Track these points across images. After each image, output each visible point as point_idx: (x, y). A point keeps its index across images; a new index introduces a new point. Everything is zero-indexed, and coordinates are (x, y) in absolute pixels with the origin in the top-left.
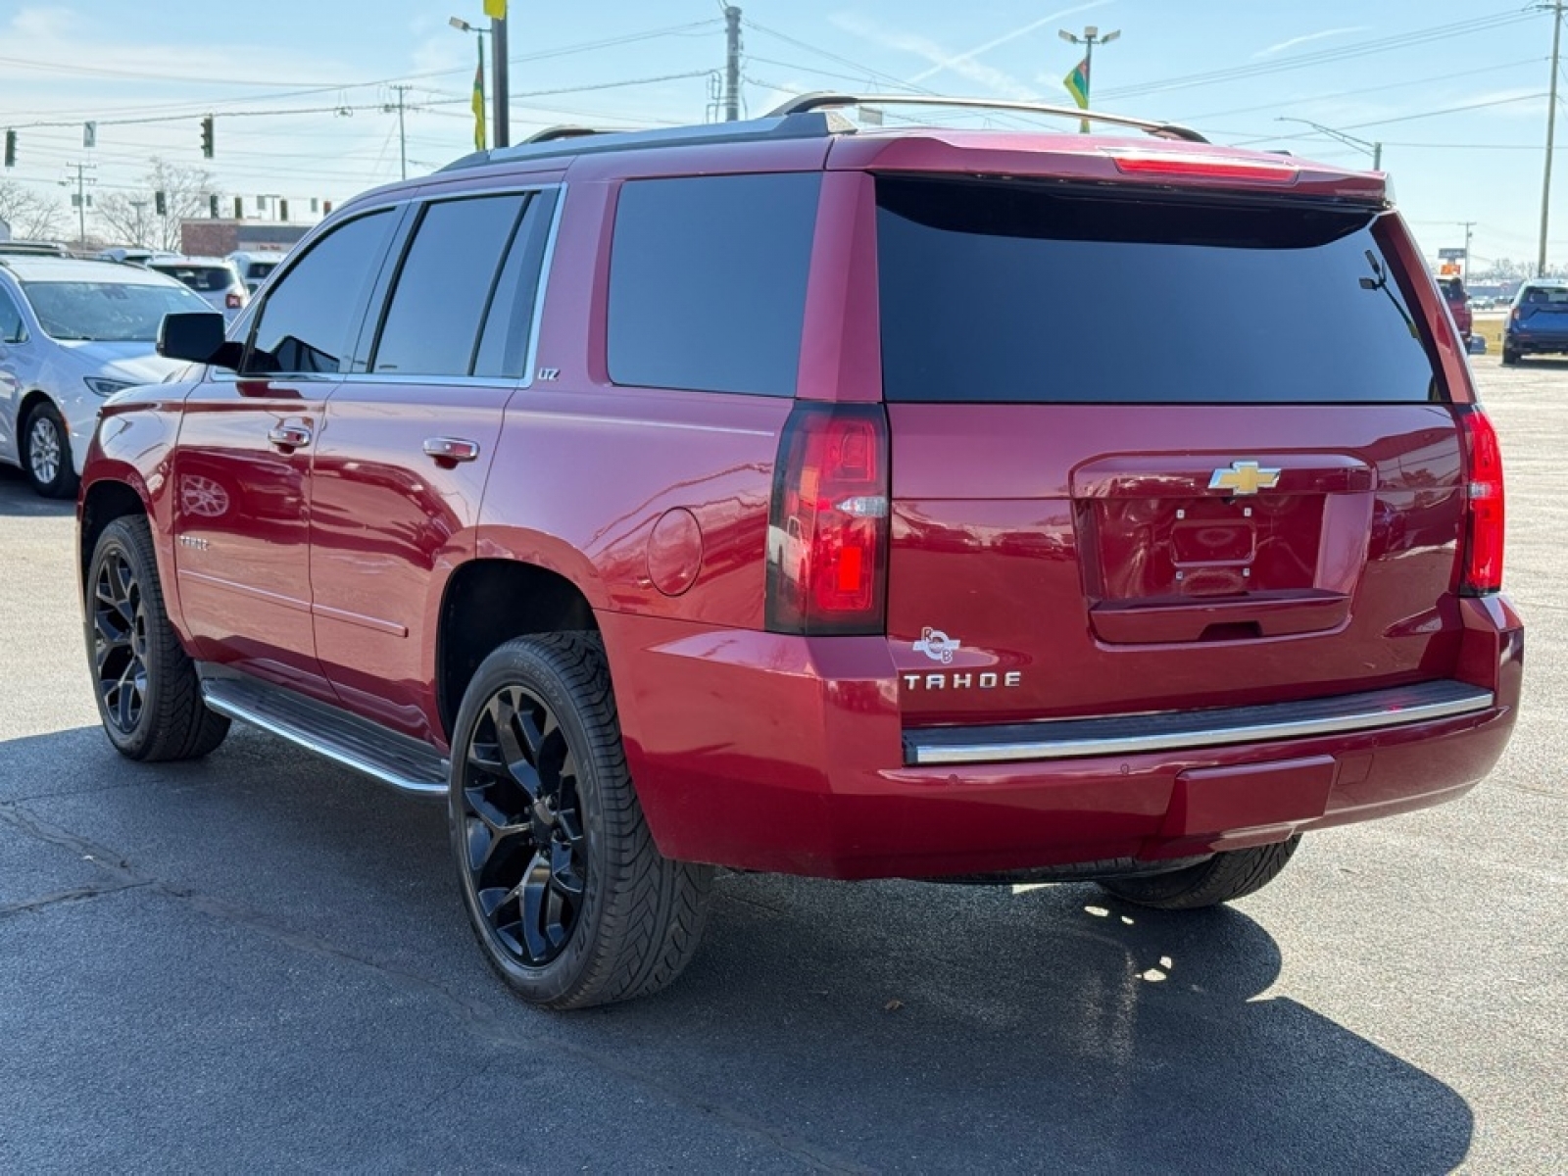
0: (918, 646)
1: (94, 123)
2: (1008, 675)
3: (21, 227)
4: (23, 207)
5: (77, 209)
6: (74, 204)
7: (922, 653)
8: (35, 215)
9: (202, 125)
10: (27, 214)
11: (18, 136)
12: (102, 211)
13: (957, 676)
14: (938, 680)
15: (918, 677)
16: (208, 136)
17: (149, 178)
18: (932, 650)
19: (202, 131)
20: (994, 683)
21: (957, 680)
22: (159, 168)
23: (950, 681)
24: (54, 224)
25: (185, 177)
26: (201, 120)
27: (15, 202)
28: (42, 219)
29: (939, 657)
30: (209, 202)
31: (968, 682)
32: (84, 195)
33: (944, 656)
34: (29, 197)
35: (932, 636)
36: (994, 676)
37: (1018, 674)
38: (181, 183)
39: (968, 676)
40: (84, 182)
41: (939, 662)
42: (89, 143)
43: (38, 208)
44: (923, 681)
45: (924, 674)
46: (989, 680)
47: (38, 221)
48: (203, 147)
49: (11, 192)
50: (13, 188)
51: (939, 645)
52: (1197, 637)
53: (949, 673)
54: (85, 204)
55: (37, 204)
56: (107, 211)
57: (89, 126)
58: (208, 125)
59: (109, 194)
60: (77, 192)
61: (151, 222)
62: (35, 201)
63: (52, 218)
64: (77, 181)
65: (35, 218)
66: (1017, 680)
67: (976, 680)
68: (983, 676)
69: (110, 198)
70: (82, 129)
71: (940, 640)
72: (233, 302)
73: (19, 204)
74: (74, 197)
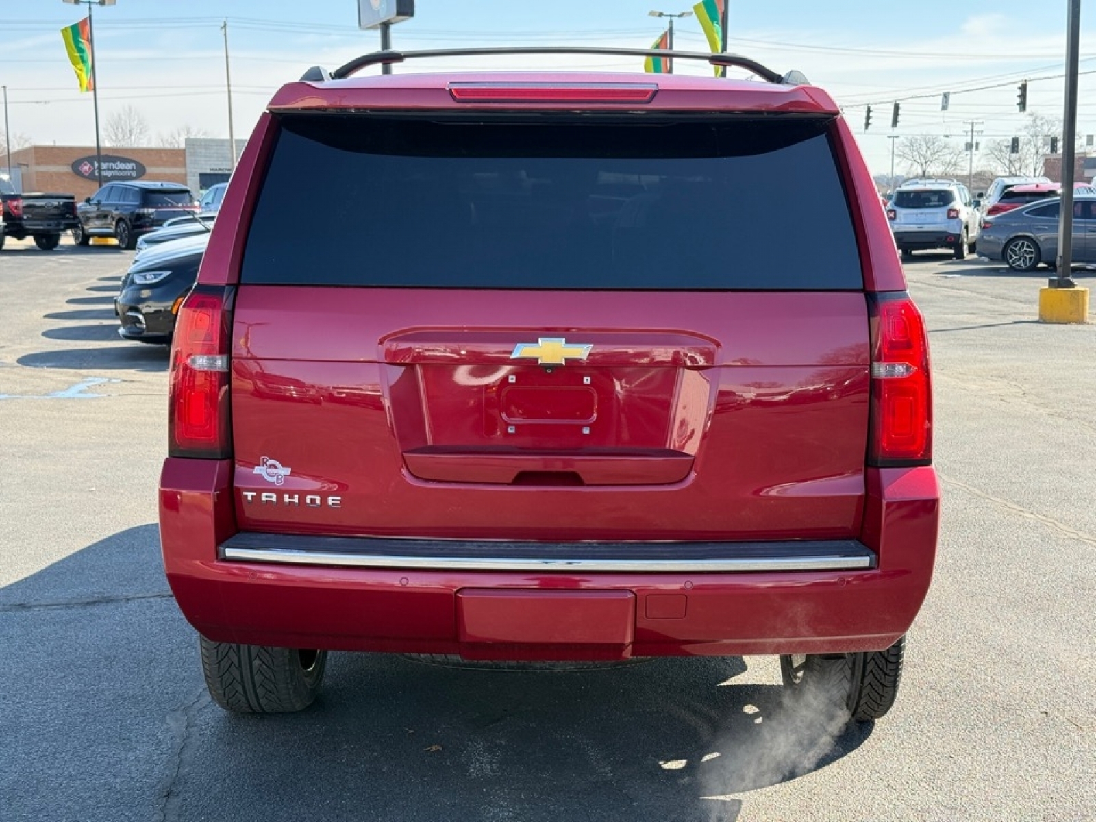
0: (258, 470)
1: (949, 93)
2: (330, 498)
3: (938, 167)
4: (939, 153)
5: (969, 152)
6: (967, 149)
7: (261, 476)
8: (948, 158)
9: (1019, 88)
10: (943, 157)
11: (901, 106)
12: (992, 153)
13: (286, 496)
14: (271, 497)
15: (254, 494)
16: (1023, 96)
17: (1026, 127)
18: (268, 474)
19: (1019, 92)
20: (318, 502)
21: (286, 498)
22: (1035, 121)
23: (280, 498)
24: (960, 164)
25: (1053, 125)
26: (1019, 85)
27: (936, 150)
28: (953, 160)
29: (274, 479)
30: (1050, 142)
31: (296, 499)
32: (974, 143)
33: (278, 479)
34: (945, 147)
35: (268, 463)
36: (318, 498)
37: (339, 498)
38: (1049, 130)
39: (296, 496)
40: (974, 134)
41: (273, 483)
42: (944, 107)
43: (950, 154)
44: (259, 496)
45: (260, 492)
46: (313, 501)
47: (950, 163)
48: (1019, 104)
49: (934, 143)
50: (935, 141)
51: (275, 471)
52: (510, 481)
53: (280, 494)
54: (974, 148)
55: (951, 150)
56: (996, 153)
57: (946, 96)
58: (1024, 88)
59: (998, 141)
60: (969, 141)
61: (1026, 159)
62: (949, 148)
63: (959, 160)
64: (970, 134)
65: (948, 160)
66: (338, 502)
67: (302, 499)
68: (308, 498)
69: (999, 144)
70: (941, 98)
71: (276, 467)
72: (953, 214)
73: (938, 151)
74: (967, 144)
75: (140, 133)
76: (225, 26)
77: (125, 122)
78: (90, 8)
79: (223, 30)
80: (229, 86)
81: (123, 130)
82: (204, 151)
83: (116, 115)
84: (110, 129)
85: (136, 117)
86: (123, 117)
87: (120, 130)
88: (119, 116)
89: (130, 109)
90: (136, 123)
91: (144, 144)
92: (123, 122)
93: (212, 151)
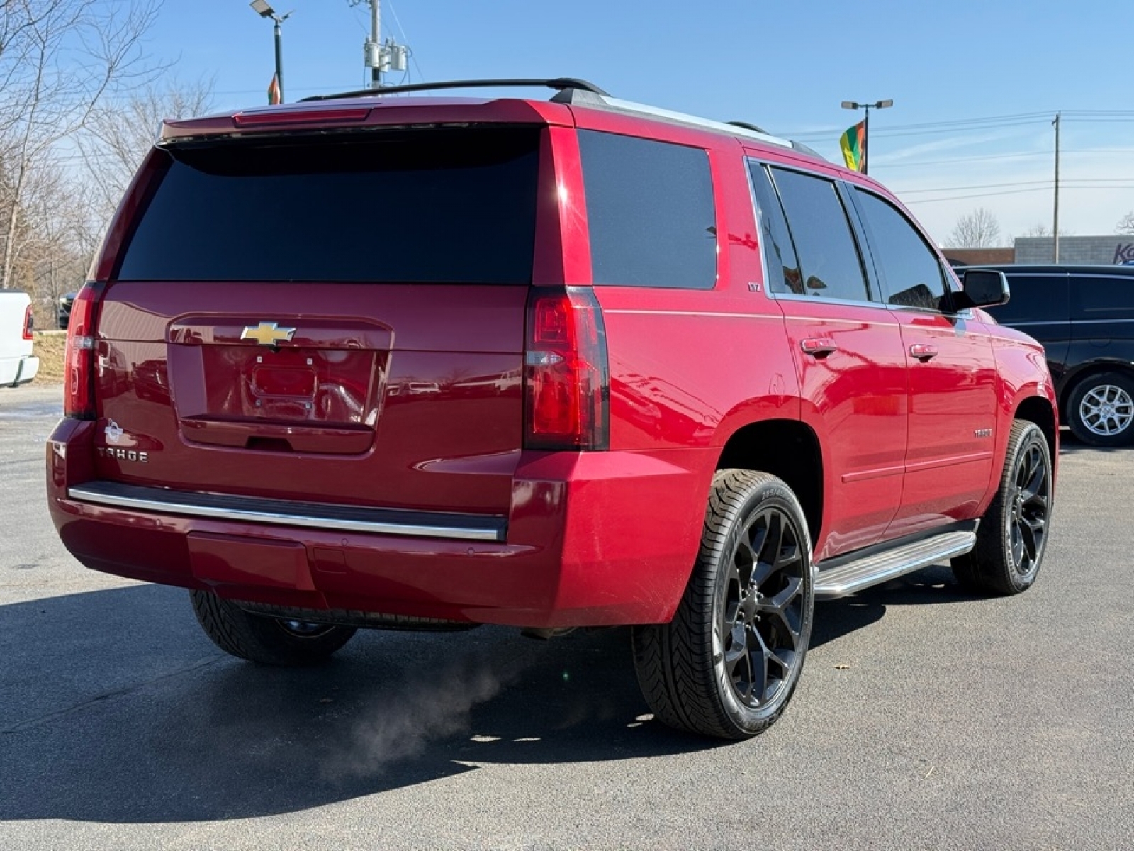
2: (141, 454)
13: (118, 451)
15: (103, 449)
18: (112, 434)
20: (135, 457)
21: (118, 453)
23: (115, 452)
29: (114, 438)
31: (123, 454)
33: (116, 437)
35: (112, 425)
36: (135, 454)
37: (146, 454)
39: (123, 451)
44: (105, 451)
45: (105, 447)
46: (132, 456)
51: (115, 431)
52: (245, 445)
53: (115, 449)
66: (145, 458)
67: (126, 454)
68: (130, 453)
71: (115, 428)
75: (990, 235)
76: (1057, 121)
77: (976, 224)
78: (867, 111)
79: (1055, 124)
80: (1057, 181)
81: (972, 233)
82: (1034, 250)
83: (967, 219)
84: (960, 232)
85: (987, 220)
86: (974, 220)
87: (970, 233)
88: (970, 219)
89: (982, 212)
90: (986, 225)
91: (993, 245)
92: (973, 225)
93: (1043, 250)
